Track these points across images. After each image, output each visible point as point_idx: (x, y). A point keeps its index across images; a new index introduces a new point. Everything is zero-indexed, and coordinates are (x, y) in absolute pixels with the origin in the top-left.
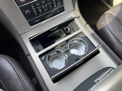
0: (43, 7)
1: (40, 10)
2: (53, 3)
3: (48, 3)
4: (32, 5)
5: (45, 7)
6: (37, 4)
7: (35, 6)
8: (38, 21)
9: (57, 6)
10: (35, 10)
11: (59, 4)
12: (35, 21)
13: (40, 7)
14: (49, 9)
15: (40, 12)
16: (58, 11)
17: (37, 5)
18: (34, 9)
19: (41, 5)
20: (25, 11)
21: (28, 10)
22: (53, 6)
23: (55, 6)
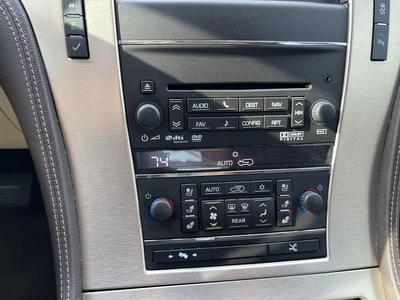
0: (232, 208)
1: (213, 216)
2: (277, 205)
3: (256, 199)
4: (190, 187)
5: (239, 208)
6: (210, 186)
7: (199, 194)
8: (186, 256)
9: (293, 222)
10: (192, 207)
11: (305, 217)
12: (176, 254)
13: (218, 202)
14: (253, 224)
15: (213, 221)
16: (293, 248)
17: (207, 190)
18: (191, 204)
19: (225, 196)
20: (154, 198)
21: (168, 198)
22: (275, 218)
23: (284, 221)
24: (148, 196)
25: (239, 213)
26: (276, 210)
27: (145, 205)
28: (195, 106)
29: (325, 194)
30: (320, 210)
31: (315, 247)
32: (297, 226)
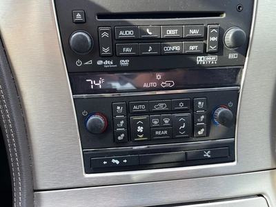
0: (156, 122)
1: (140, 129)
2: (194, 120)
3: (176, 115)
4: (120, 106)
5: (161, 122)
6: (137, 104)
7: (128, 112)
8: (117, 162)
9: (207, 133)
10: (122, 122)
11: (218, 129)
12: (109, 161)
13: (144, 117)
14: (173, 135)
15: (140, 133)
16: (207, 155)
17: (135, 107)
18: (121, 119)
19: (149, 112)
21: (102, 115)
22: (192, 130)
23: (200, 133)
24: (84, 113)
25: (162, 126)
26: (193, 123)
27: (82, 121)
28: (121, 33)
29: (234, 110)
30: (230, 123)
31: (225, 154)
32: (211, 136)
